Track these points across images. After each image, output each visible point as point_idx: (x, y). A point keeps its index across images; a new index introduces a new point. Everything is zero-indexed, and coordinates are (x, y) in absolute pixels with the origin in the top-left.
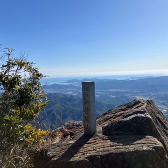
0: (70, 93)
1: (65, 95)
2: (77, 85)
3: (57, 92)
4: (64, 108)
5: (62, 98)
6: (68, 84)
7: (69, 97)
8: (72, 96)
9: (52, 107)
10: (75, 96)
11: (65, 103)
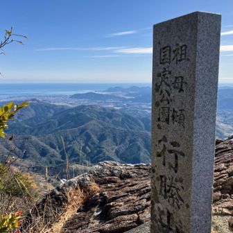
0: (111, 106)
1: (104, 109)
2: (121, 96)
3: (94, 104)
4: (102, 127)
5: (100, 113)
6: (109, 93)
7: (110, 112)
8: (113, 110)
9: (86, 124)
10: (117, 110)
11: (104, 120)
